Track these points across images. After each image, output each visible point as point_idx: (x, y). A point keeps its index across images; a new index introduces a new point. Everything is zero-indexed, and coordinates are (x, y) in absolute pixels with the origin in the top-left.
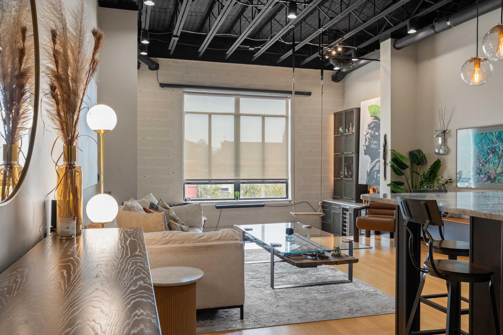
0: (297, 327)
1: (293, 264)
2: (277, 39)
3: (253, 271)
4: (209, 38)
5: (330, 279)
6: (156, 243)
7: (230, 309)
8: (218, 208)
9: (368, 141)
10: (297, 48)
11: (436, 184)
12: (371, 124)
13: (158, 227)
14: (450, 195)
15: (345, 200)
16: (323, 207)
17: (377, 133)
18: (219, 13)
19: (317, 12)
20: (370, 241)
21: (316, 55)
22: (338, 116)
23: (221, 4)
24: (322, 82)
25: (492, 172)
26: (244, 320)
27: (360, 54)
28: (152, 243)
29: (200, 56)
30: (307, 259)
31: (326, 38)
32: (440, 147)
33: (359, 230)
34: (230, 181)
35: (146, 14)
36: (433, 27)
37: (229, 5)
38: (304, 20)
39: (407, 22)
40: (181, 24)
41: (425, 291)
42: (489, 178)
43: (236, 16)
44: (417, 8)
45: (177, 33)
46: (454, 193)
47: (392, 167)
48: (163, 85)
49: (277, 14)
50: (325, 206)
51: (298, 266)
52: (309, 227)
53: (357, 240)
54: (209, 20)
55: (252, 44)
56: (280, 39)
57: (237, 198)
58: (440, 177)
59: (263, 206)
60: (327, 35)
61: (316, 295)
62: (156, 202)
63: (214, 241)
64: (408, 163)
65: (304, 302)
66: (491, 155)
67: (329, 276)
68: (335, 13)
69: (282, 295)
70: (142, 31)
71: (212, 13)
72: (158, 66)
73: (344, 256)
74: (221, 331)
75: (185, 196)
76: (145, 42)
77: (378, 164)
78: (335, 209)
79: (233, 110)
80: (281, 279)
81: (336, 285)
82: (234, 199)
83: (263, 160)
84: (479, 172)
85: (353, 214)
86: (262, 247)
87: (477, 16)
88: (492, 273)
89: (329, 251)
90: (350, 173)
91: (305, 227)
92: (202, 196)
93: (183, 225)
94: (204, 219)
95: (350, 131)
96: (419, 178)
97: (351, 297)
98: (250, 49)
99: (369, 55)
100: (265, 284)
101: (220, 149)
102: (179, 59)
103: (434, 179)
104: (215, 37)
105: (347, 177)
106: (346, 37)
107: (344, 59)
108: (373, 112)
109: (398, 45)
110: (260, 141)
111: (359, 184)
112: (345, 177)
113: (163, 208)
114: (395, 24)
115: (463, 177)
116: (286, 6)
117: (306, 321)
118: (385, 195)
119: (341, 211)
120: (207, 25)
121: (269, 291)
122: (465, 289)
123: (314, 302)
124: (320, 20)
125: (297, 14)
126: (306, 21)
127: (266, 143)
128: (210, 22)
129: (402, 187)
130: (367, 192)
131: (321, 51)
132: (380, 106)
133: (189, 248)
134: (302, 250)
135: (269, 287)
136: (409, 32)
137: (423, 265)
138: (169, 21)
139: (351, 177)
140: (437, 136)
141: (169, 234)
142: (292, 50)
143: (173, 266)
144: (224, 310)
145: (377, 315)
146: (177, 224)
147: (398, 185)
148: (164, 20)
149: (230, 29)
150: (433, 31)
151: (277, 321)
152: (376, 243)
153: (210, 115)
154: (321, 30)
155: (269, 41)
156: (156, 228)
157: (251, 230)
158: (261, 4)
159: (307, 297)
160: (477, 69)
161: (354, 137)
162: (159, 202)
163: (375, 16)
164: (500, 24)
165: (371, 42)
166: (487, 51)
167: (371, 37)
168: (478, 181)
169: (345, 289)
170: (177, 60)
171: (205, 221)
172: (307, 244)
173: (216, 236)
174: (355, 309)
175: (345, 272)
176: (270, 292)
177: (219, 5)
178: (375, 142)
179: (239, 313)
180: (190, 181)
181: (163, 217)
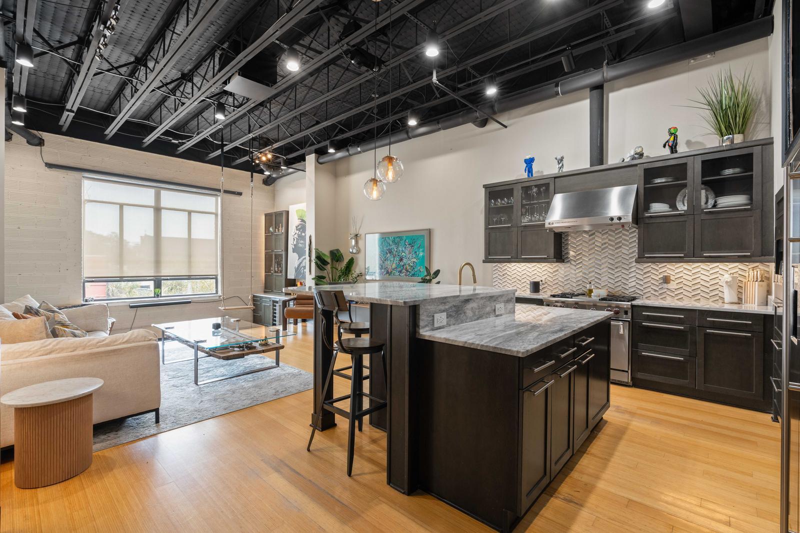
0: (221, 419)
1: (219, 358)
2: (205, 136)
3: (174, 371)
4: (119, 121)
5: (258, 367)
6: (31, 355)
7: (142, 416)
8: (132, 307)
9: (296, 240)
10: (226, 149)
11: (350, 277)
12: (298, 226)
13: (35, 335)
14: (360, 286)
15: (276, 293)
16: (254, 300)
17: (303, 234)
18: (132, 96)
19: (247, 118)
20: (297, 328)
21: (246, 158)
22: (268, 216)
23: (135, 87)
24: (252, 184)
25: (389, 267)
26: (160, 423)
27: (289, 163)
28: (24, 356)
29: (108, 139)
30: (234, 351)
31: (256, 143)
32: (353, 248)
33: (288, 319)
34: (148, 278)
35: (19, 76)
36: (348, 150)
37: (145, 90)
38: (234, 123)
39: (327, 142)
40: (78, 98)
41: (337, 367)
42: (388, 272)
43: (156, 104)
44: (335, 133)
45: (72, 107)
46: (363, 284)
47: (316, 263)
48: (50, 166)
49: (204, 111)
50: (255, 299)
51: (224, 359)
52: (237, 321)
53: (285, 328)
54: (119, 103)
55: (176, 137)
56: (207, 137)
57: (157, 295)
58: (353, 272)
59: (190, 302)
60: (257, 141)
61: (243, 384)
62: (35, 304)
63: (120, 344)
64: (329, 260)
65: (231, 392)
66: (389, 255)
67: (257, 365)
68: (265, 123)
69: (207, 390)
70: (14, 96)
71: (123, 94)
72: (42, 141)
73: (271, 344)
74: (130, 440)
75: (86, 296)
76: (20, 109)
77: (305, 261)
78: (266, 302)
79: (152, 203)
80: (207, 374)
81: (264, 372)
82: (154, 297)
83: (190, 256)
84: (381, 267)
85: (282, 306)
86: (185, 344)
87: (375, 148)
88: (383, 345)
89: (257, 341)
90: (280, 268)
91: (234, 321)
92: (115, 295)
93: (77, 329)
94: (110, 321)
95: (280, 231)
96: (338, 273)
97: (277, 380)
98: (173, 141)
99: (296, 166)
100: (188, 382)
101: (140, 243)
102: (75, 138)
103: (349, 273)
104: (127, 122)
105: (277, 272)
106: (276, 145)
107: (274, 165)
108: (300, 215)
109: (321, 161)
110: (186, 236)
111: (288, 278)
112: (275, 272)
113: (48, 311)
114: (319, 143)
115: (370, 271)
116: (214, 106)
117: (232, 411)
118: (310, 288)
119: (271, 303)
120: (116, 106)
121: (193, 387)
122: (366, 359)
123: (241, 391)
124: (250, 126)
125: (225, 116)
126: (236, 124)
127: (193, 239)
128: (120, 104)
129: (324, 280)
130: (295, 285)
131: (251, 155)
132: (306, 210)
133: (83, 355)
134: (229, 343)
135: (193, 384)
136: (329, 151)
137: (335, 345)
138: (59, 91)
139: (281, 272)
140: (351, 239)
141: (53, 341)
142: (220, 150)
143: (58, 379)
144: (135, 417)
145: (300, 392)
146: (65, 329)
147: (321, 278)
148: (53, 89)
149: (148, 116)
150: (347, 154)
151: (200, 417)
152: (303, 330)
153: (121, 206)
154: (251, 136)
155: (196, 136)
156: (31, 337)
157: (172, 328)
158: (184, 98)
159: (234, 387)
160: (375, 188)
161: (283, 237)
162: (41, 305)
163: (301, 132)
164: (389, 155)
165: (298, 154)
166: (380, 174)
167: (299, 150)
168: (381, 274)
169: (272, 374)
170: (73, 139)
171: (113, 324)
172: (235, 337)
173: (123, 339)
174: (280, 391)
175: (273, 359)
176: (193, 389)
177: (132, 88)
178: (302, 242)
179: (154, 417)
180: (94, 279)
181: (43, 322)
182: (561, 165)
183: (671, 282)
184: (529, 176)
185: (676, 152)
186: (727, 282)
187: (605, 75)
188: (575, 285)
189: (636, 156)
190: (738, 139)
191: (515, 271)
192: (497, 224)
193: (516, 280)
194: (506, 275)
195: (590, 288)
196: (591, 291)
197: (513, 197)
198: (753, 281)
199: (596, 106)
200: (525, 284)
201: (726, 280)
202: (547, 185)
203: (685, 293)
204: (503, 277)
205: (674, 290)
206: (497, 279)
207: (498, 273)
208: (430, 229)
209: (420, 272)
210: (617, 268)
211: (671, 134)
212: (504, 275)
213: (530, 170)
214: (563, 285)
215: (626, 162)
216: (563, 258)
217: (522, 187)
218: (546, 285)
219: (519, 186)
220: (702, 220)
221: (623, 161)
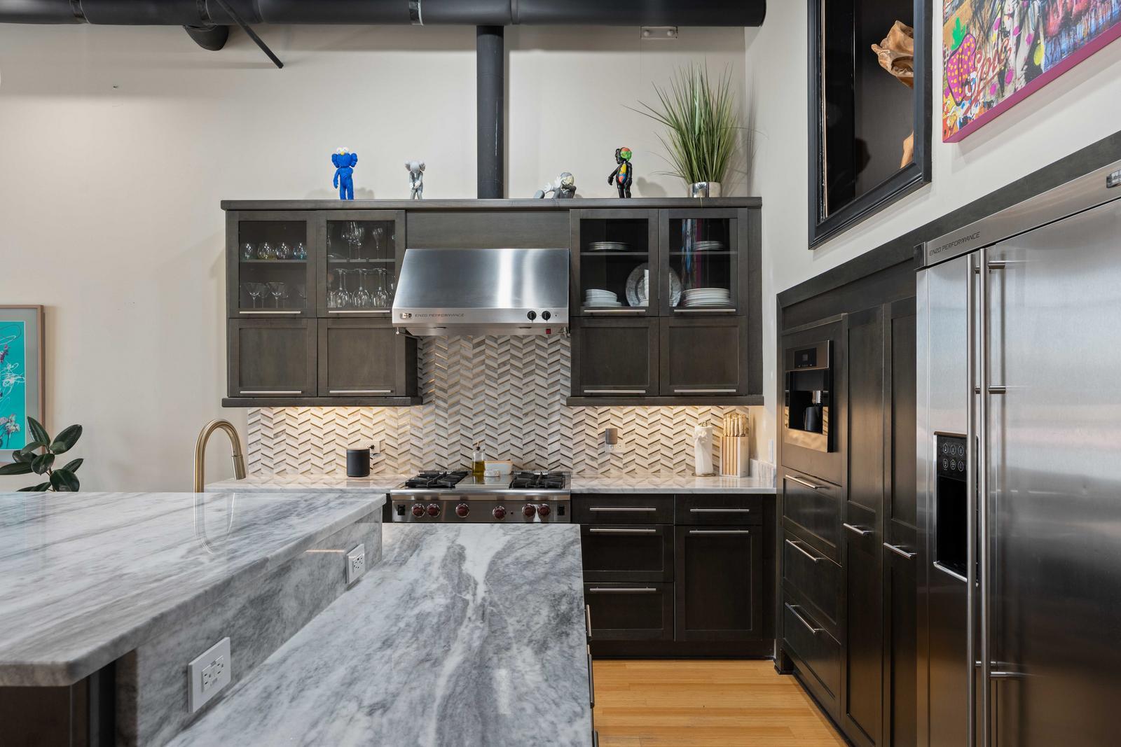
182: (418, 183)
183: (619, 440)
184: (343, 196)
185: (629, 195)
186: (700, 439)
187: (514, 6)
188: (445, 453)
189: (564, 191)
190: (714, 190)
191: (307, 426)
192: (259, 307)
193: (308, 446)
194: (284, 437)
195: (478, 460)
196: (480, 466)
197: (305, 244)
198: (734, 436)
199: (489, 68)
200: (332, 456)
201: (700, 435)
202: (389, 226)
203: (639, 460)
204: (276, 441)
205: (621, 456)
206: (260, 446)
207: (263, 431)
208: (42, 307)
209: (8, 433)
210: (526, 414)
211: (621, 160)
212: (276, 435)
213: (346, 184)
214: (420, 455)
215: (548, 200)
216: (420, 394)
217: (328, 222)
218: (383, 457)
219: (323, 218)
220: (670, 327)
221: (543, 197)
